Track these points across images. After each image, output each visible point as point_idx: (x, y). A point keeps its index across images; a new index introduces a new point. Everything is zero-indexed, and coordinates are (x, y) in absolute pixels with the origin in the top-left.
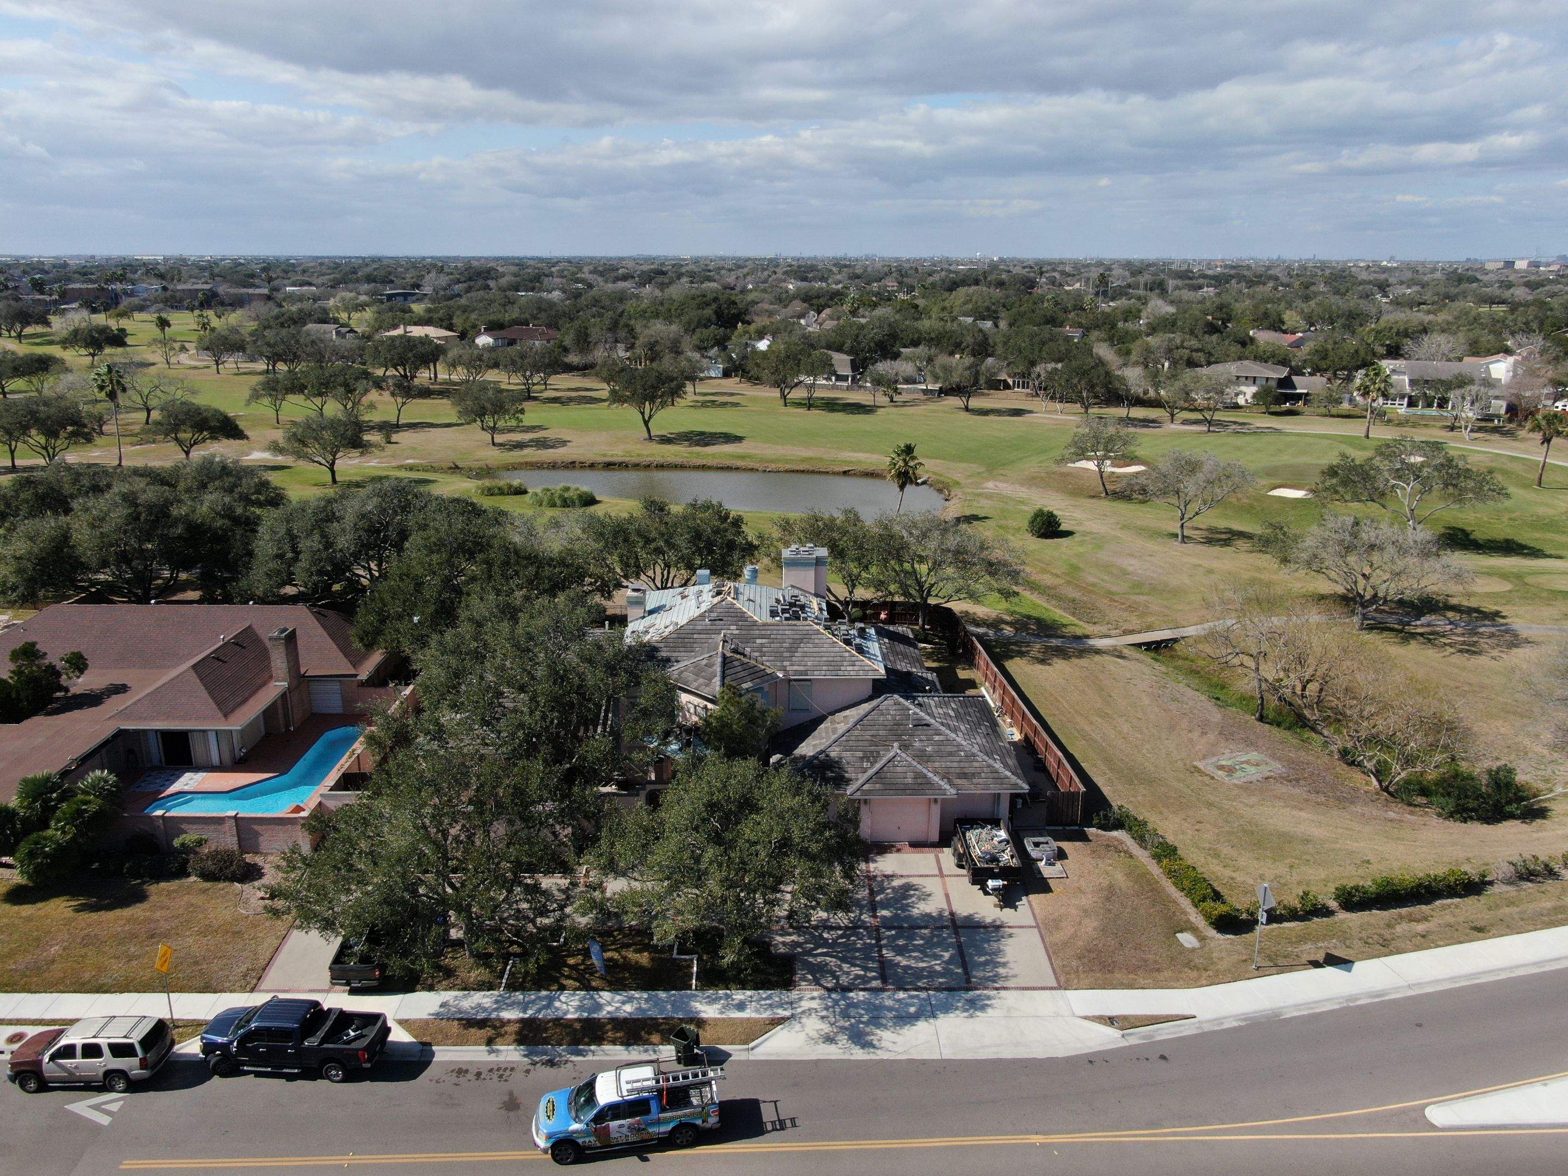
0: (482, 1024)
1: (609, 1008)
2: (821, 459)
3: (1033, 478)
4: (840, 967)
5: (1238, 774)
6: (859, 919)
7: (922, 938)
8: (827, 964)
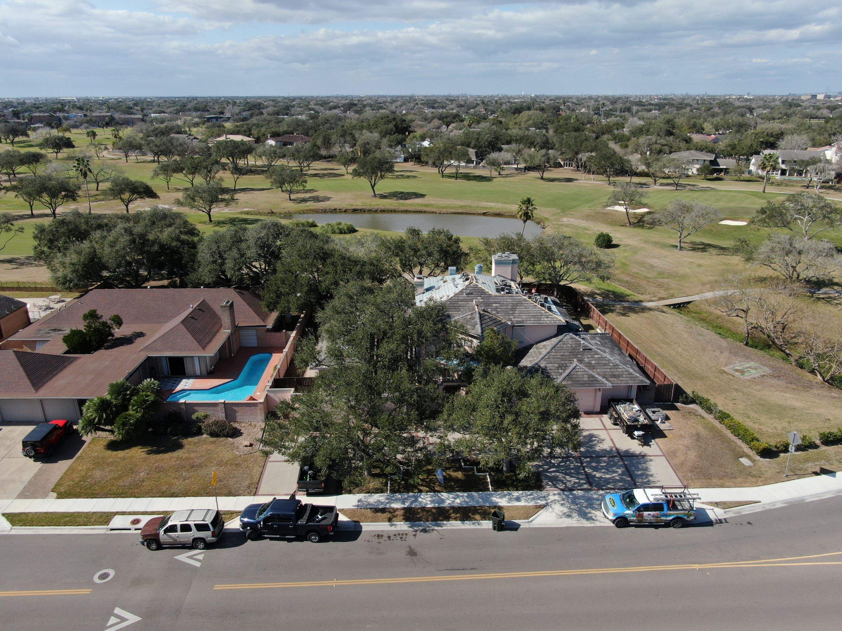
0: (383, 510)
1: (448, 502)
2: (470, 207)
3: (589, 216)
4: (564, 478)
5: (747, 374)
6: (569, 453)
7: (605, 462)
8: (557, 477)
